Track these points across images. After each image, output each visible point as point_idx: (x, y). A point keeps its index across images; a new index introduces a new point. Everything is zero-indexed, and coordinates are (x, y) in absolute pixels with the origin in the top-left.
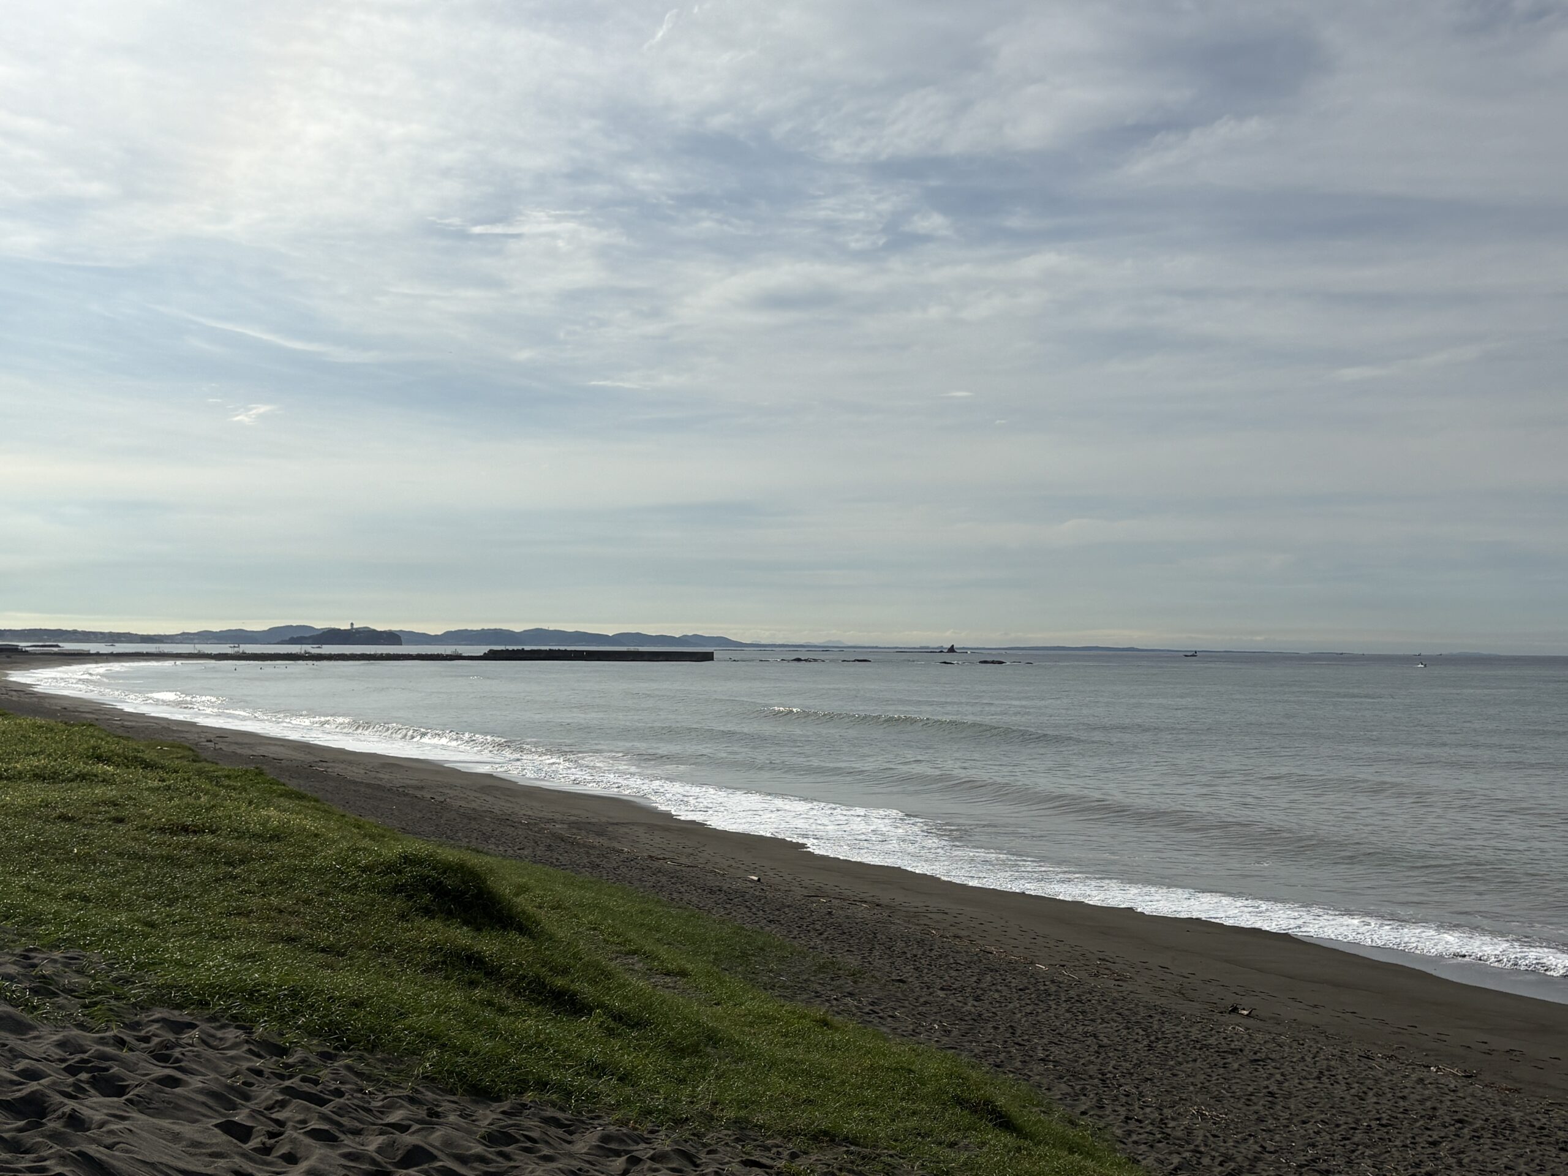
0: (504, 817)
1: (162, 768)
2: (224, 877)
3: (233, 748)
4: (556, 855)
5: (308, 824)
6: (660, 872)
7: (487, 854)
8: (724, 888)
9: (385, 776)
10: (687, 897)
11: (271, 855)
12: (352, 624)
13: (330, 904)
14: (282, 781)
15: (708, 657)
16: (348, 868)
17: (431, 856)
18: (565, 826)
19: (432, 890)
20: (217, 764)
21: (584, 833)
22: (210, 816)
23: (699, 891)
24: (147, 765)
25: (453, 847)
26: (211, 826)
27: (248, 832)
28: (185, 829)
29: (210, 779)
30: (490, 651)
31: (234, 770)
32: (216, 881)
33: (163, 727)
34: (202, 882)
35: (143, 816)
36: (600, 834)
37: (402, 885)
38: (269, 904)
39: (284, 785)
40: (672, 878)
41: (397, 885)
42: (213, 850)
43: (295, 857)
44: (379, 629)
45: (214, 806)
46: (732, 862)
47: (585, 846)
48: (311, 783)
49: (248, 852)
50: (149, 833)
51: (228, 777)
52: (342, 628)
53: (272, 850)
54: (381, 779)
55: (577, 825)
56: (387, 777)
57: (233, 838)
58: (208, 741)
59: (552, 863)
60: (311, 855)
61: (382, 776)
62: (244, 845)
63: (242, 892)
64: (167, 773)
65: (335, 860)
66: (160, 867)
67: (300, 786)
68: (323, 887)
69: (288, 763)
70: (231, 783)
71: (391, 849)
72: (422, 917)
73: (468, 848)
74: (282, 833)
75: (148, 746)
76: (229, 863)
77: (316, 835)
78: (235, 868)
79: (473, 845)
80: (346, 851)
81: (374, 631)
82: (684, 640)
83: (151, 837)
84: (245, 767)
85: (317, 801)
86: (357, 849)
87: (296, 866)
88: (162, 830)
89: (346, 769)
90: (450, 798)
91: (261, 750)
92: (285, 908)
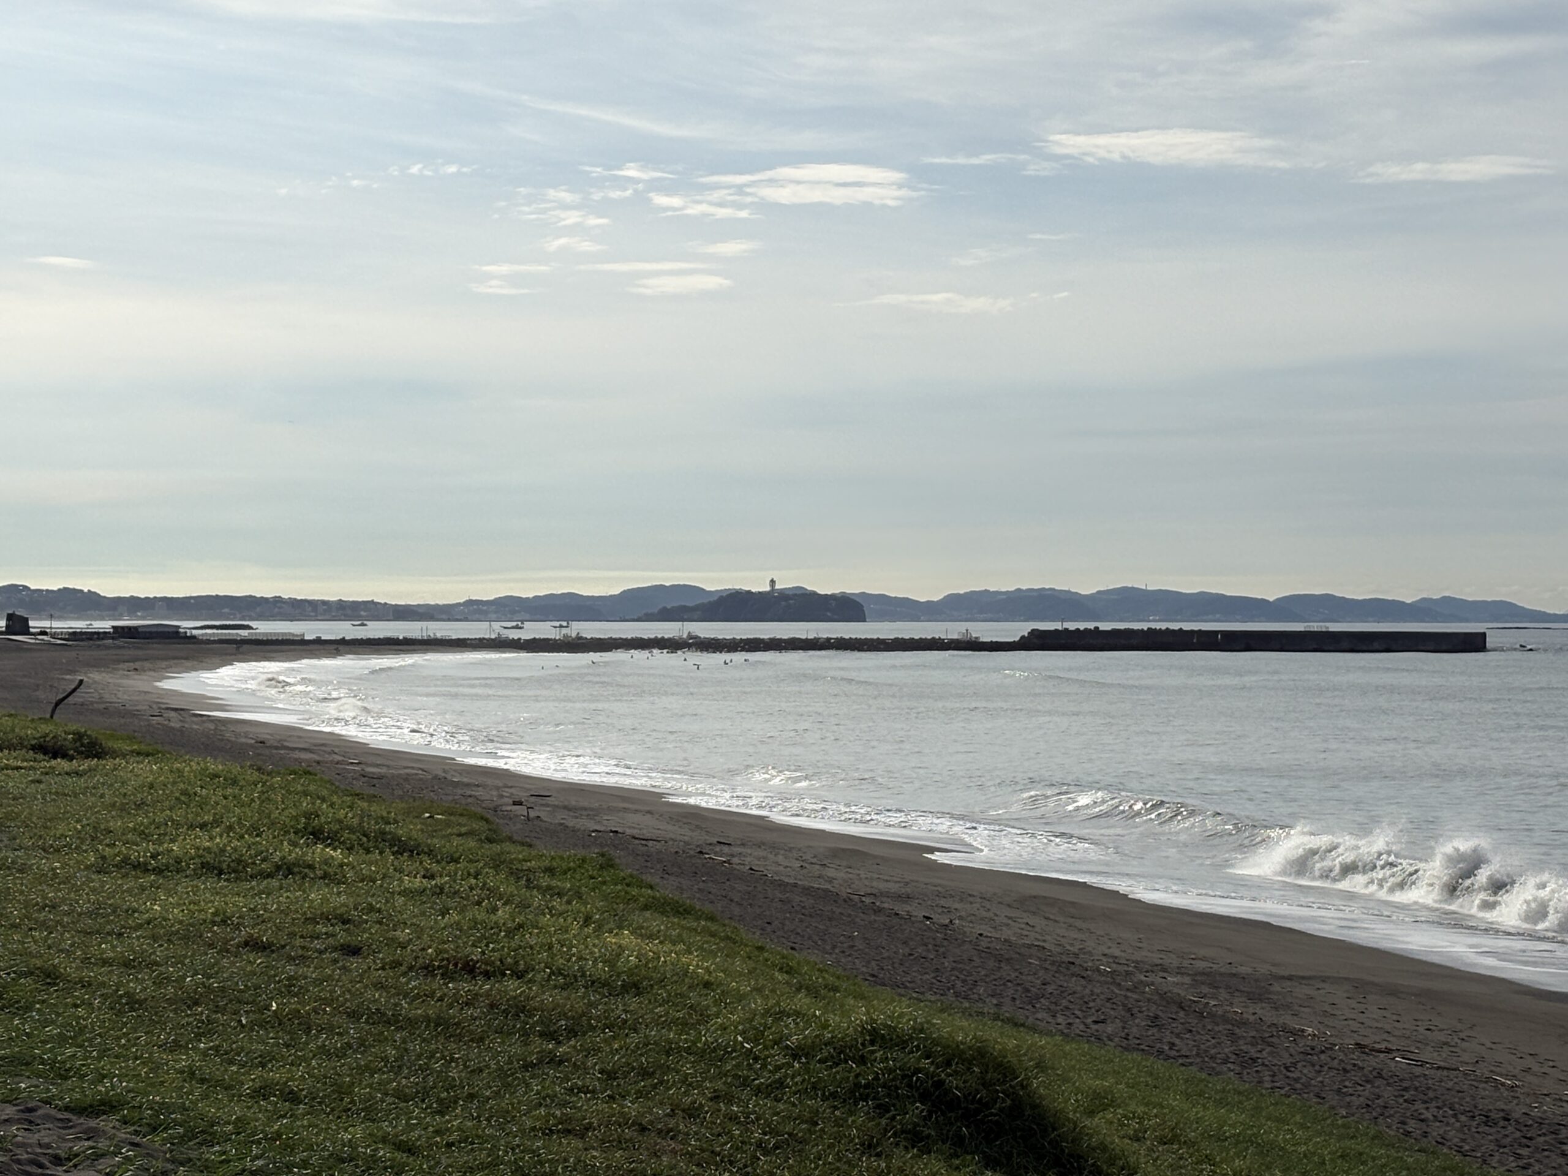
0: (1065, 959)
1: (430, 853)
2: (540, 1061)
3: (559, 817)
4: (1168, 1037)
5: (694, 963)
6: (1380, 1076)
7: (1033, 1029)
8: (1515, 1115)
9: (838, 875)
10: (1436, 1130)
11: (625, 1021)
12: (773, 582)
13: (733, 1118)
14: (647, 878)
15: (1474, 643)
16: (766, 1048)
17: (922, 1031)
18: (1187, 980)
19: (924, 1097)
20: (530, 846)
21: (1223, 994)
22: (513, 944)
23: (1463, 1118)
24: (404, 848)
25: (966, 1013)
26: (517, 963)
27: (583, 975)
28: (469, 969)
29: (516, 874)
30: (1033, 630)
31: (562, 858)
32: (526, 1067)
33: (436, 777)
34: (501, 1069)
35: (393, 942)
36: (1255, 997)
37: (867, 1086)
38: (622, 1114)
39: (651, 887)
40: (1406, 1089)
41: (857, 1085)
42: (520, 1009)
43: (667, 1025)
44: (822, 591)
45: (521, 926)
46: (1529, 1062)
47: (1225, 1019)
48: (701, 885)
49: (583, 1014)
50: (404, 974)
51: (550, 871)
52: (753, 591)
53: (626, 1011)
54: (831, 880)
55: (1209, 979)
56: (841, 875)
57: (555, 987)
58: (515, 803)
59: (1160, 1052)
60: (699, 1022)
61: (831, 873)
62: (576, 1000)
63: (572, 1090)
64: (438, 862)
65: (743, 1033)
66: (424, 1040)
67: (681, 890)
68: (719, 1085)
69: (658, 846)
70: (554, 883)
71: (845, 1014)
72: (906, 1148)
73: (997, 1017)
74: (645, 978)
75: (407, 813)
76: (549, 1035)
77: (707, 985)
78: (559, 1043)
79: (1007, 1010)
80: (763, 1016)
81: (814, 594)
82: (1423, 609)
83: (407, 983)
84: (581, 853)
85: (712, 918)
86: (782, 1014)
87: (670, 1042)
88: (428, 970)
89: (765, 858)
90: (961, 918)
91: (611, 822)
92: (651, 1122)
